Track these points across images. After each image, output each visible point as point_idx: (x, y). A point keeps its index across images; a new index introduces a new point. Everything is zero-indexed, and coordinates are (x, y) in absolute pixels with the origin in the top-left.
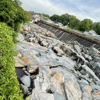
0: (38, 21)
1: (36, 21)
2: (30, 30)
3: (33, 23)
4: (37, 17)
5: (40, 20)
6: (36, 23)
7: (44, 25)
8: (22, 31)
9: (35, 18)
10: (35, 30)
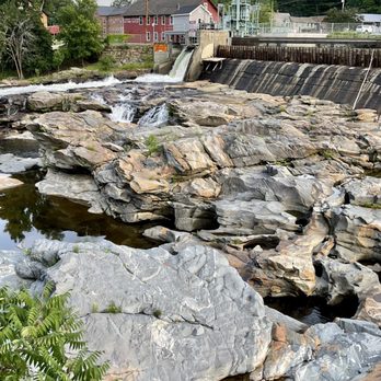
0: (219, 52)
1: (207, 52)
2: (222, 157)
3: (187, 79)
4: (203, 26)
5: (236, 41)
6: (207, 72)
7: (291, 73)
8: (168, 187)
9: (193, 40)
10: (261, 140)
